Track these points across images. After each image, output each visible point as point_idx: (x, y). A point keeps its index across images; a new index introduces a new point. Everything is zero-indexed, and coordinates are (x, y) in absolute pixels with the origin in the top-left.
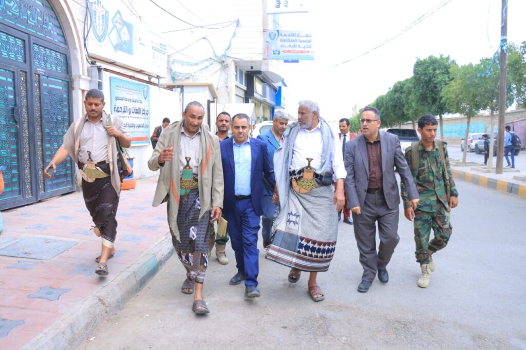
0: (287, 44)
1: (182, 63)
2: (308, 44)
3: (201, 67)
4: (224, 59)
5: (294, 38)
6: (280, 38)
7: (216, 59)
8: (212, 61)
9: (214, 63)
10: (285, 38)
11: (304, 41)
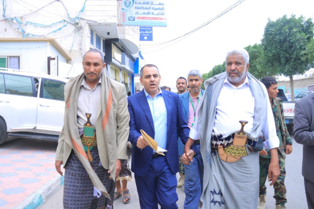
0: (141, 11)
1: (36, 25)
2: (161, 12)
3: (54, 29)
4: (77, 21)
5: (148, 6)
6: (135, 5)
7: (69, 21)
8: (65, 23)
9: (67, 25)
10: (140, 6)
11: (157, 9)
